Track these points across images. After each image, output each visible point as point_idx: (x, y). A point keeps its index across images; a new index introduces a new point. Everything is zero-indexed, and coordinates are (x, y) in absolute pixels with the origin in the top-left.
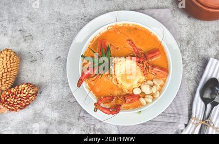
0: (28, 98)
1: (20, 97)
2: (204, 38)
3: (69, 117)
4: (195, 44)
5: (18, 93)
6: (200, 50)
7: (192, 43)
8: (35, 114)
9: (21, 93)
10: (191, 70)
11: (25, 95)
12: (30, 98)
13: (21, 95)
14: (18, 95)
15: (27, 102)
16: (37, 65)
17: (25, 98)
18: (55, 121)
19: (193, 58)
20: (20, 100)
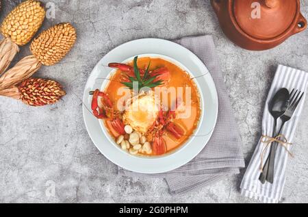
0: (49, 96)
1: (43, 90)
2: (254, 69)
3: (101, 171)
4: (244, 77)
5: (43, 85)
6: (249, 84)
7: (240, 76)
8: (62, 170)
9: (46, 87)
10: (240, 108)
11: (49, 91)
12: (52, 97)
13: (46, 89)
14: (42, 87)
15: (47, 99)
16: (59, 114)
17: (47, 94)
18: (86, 176)
19: (242, 95)
20: (41, 93)
